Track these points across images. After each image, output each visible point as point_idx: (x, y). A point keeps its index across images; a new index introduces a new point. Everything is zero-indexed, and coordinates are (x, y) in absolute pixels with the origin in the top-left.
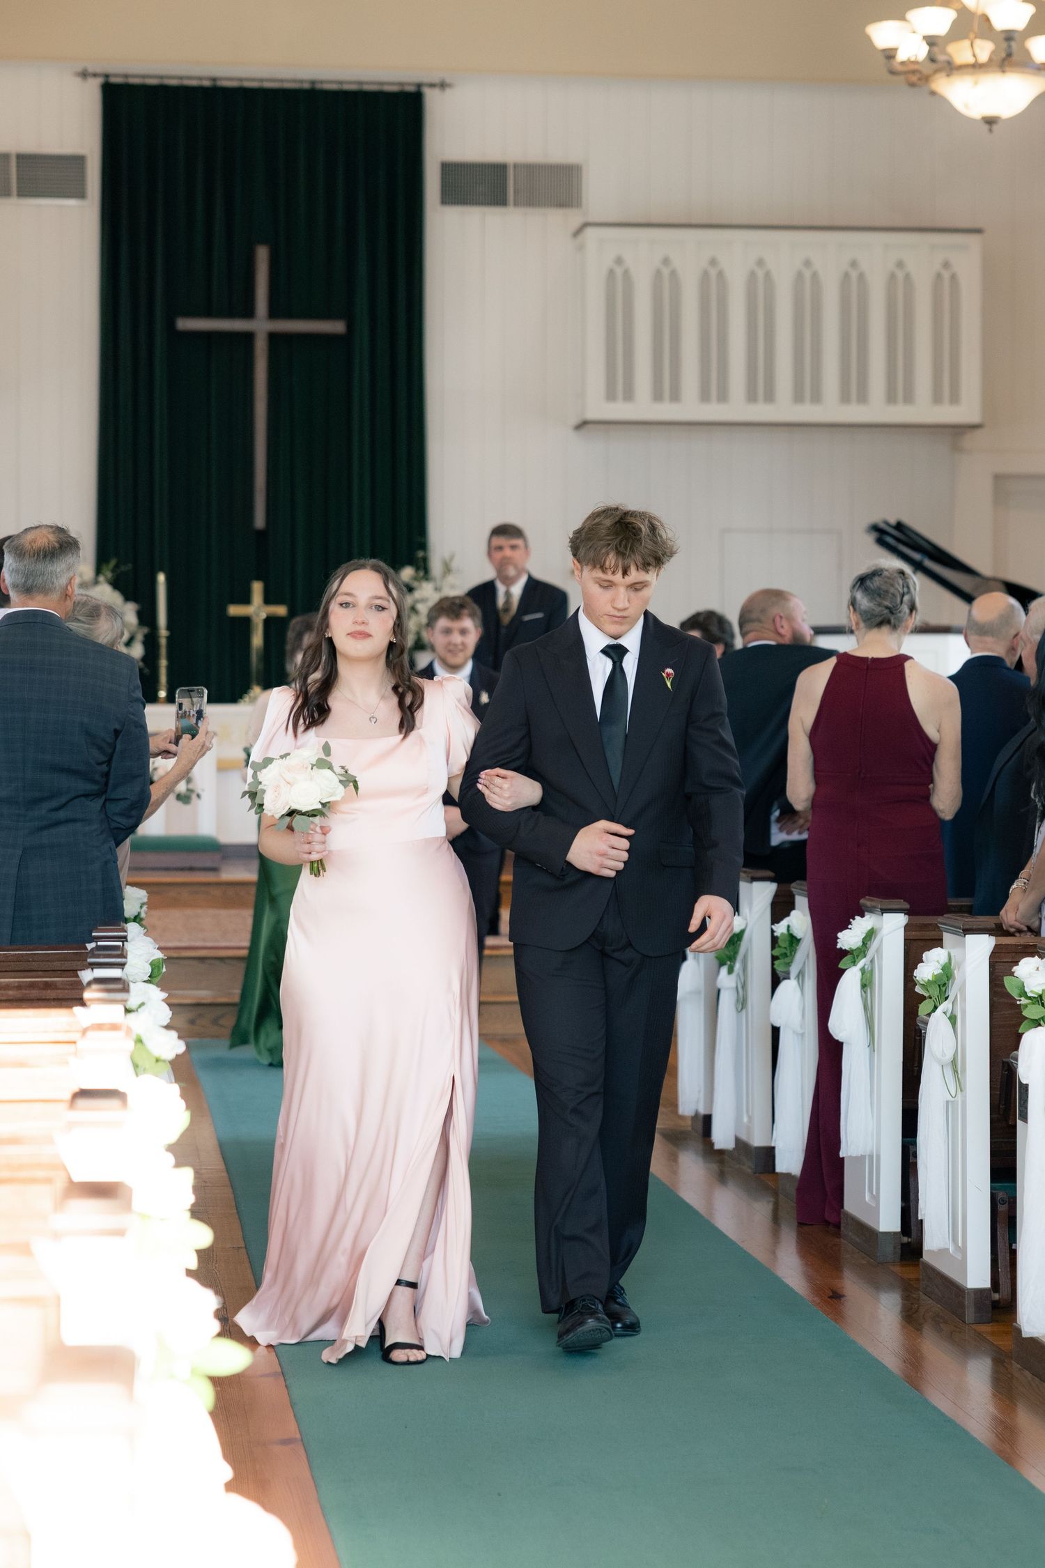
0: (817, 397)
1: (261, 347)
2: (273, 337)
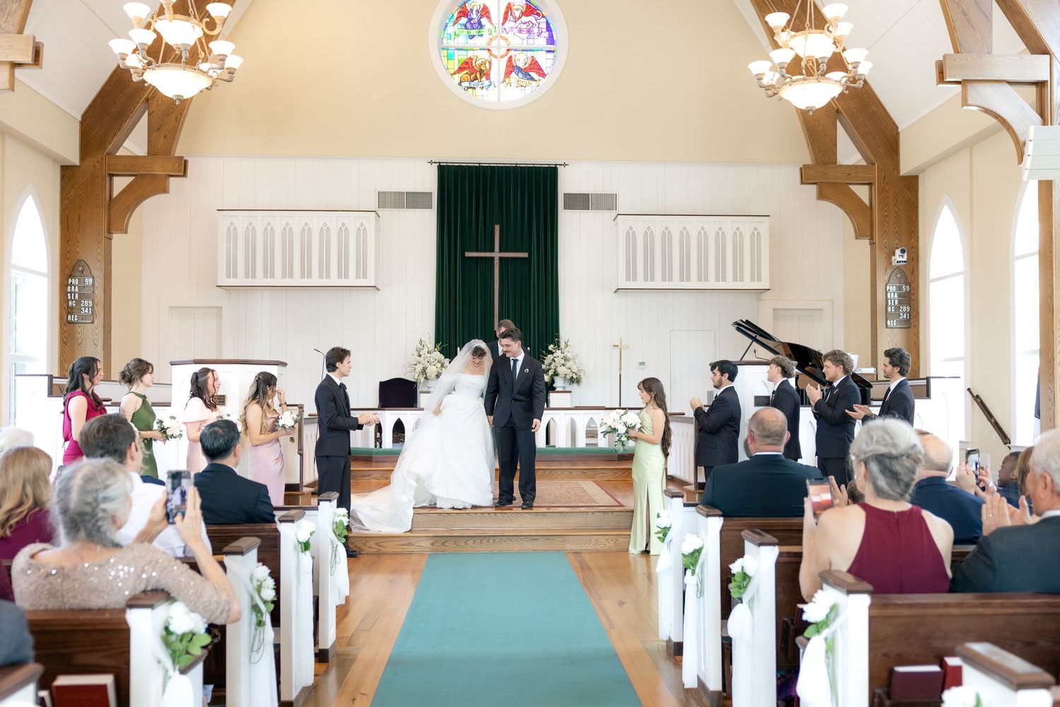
0: (706, 279)
1: (497, 262)
2: (501, 259)
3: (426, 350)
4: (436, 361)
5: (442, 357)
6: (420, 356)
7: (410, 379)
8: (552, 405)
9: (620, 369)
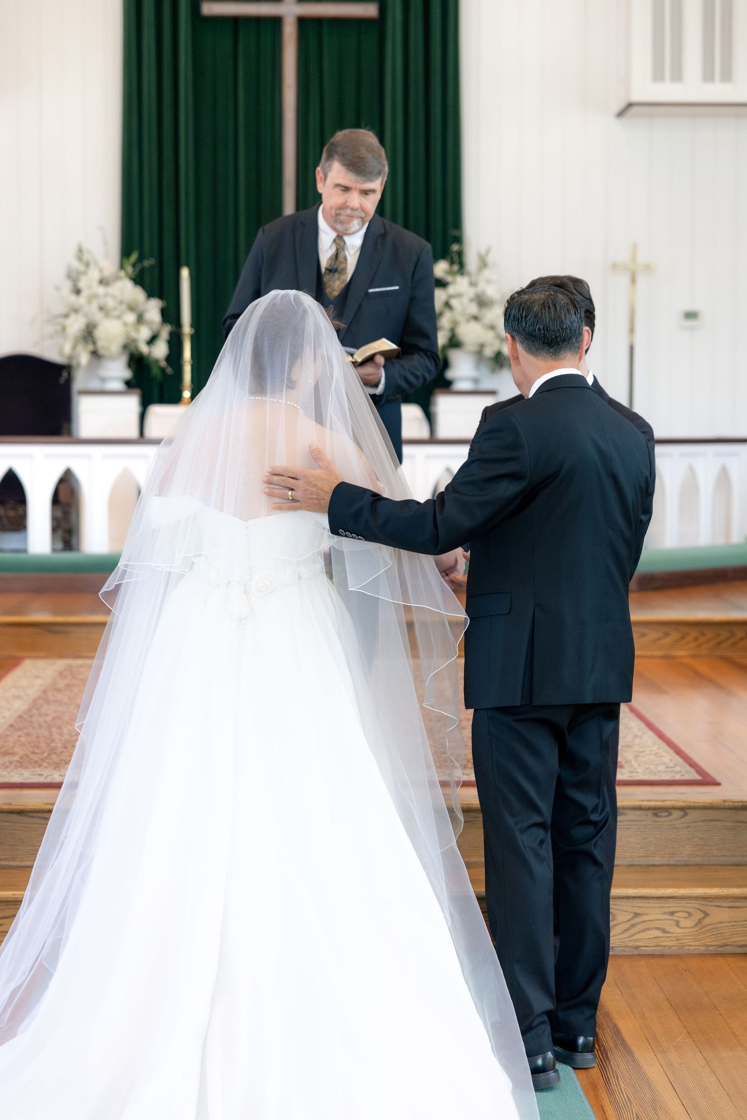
1: (290, 32)
2: (302, 21)
3: (94, 275)
4: (124, 307)
5: (137, 294)
6: (78, 292)
7: (51, 353)
8: (443, 432)
9: (632, 330)
